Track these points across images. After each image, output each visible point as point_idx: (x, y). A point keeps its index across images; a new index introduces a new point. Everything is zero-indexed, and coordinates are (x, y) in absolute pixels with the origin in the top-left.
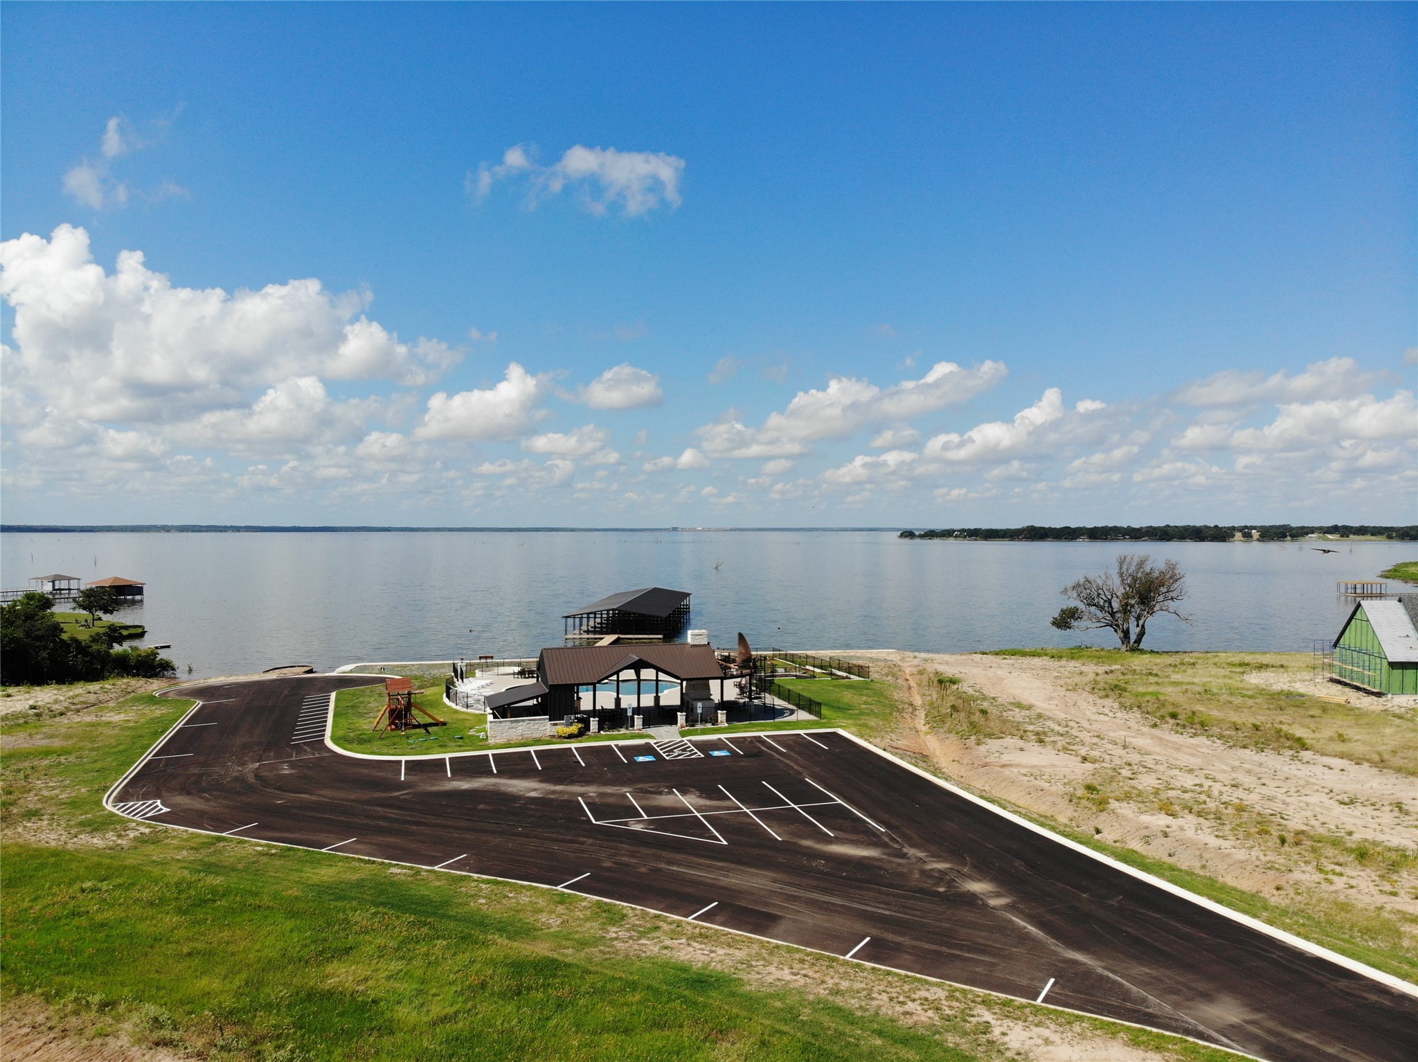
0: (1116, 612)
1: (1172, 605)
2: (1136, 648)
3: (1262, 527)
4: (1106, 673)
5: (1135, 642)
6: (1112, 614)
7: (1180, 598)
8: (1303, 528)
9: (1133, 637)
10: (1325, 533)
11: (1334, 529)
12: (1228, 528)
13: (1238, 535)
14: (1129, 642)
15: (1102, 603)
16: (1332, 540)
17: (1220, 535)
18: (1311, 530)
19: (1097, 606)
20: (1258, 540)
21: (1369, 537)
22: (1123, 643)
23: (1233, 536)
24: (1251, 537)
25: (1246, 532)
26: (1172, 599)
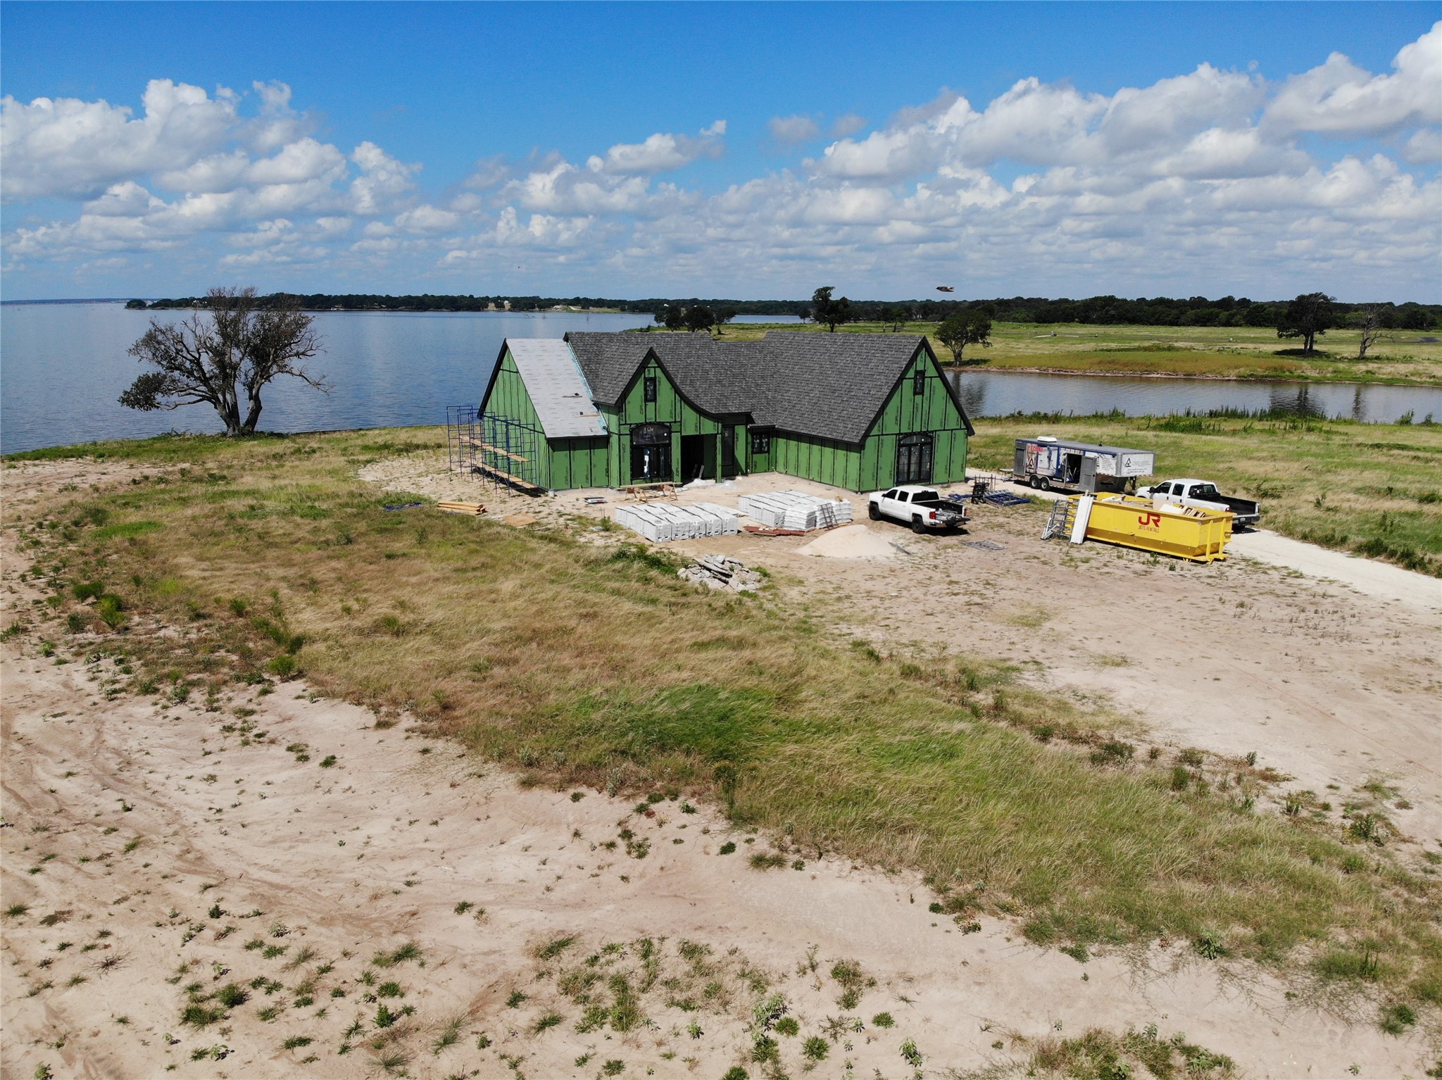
0: (211, 378)
1: (295, 363)
2: (248, 431)
3: (514, 298)
4: (134, 481)
5: (248, 423)
6: (205, 380)
7: (309, 353)
8: (550, 300)
9: (244, 415)
10: (569, 305)
11: (576, 302)
12: (483, 298)
13: (491, 306)
14: (238, 423)
15: (188, 364)
16: (574, 312)
17: (474, 305)
18: (558, 302)
19: (181, 370)
20: (510, 310)
21: (606, 309)
22: (228, 426)
23: (487, 306)
24: (504, 307)
25: (499, 302)
26: (297, 354)
